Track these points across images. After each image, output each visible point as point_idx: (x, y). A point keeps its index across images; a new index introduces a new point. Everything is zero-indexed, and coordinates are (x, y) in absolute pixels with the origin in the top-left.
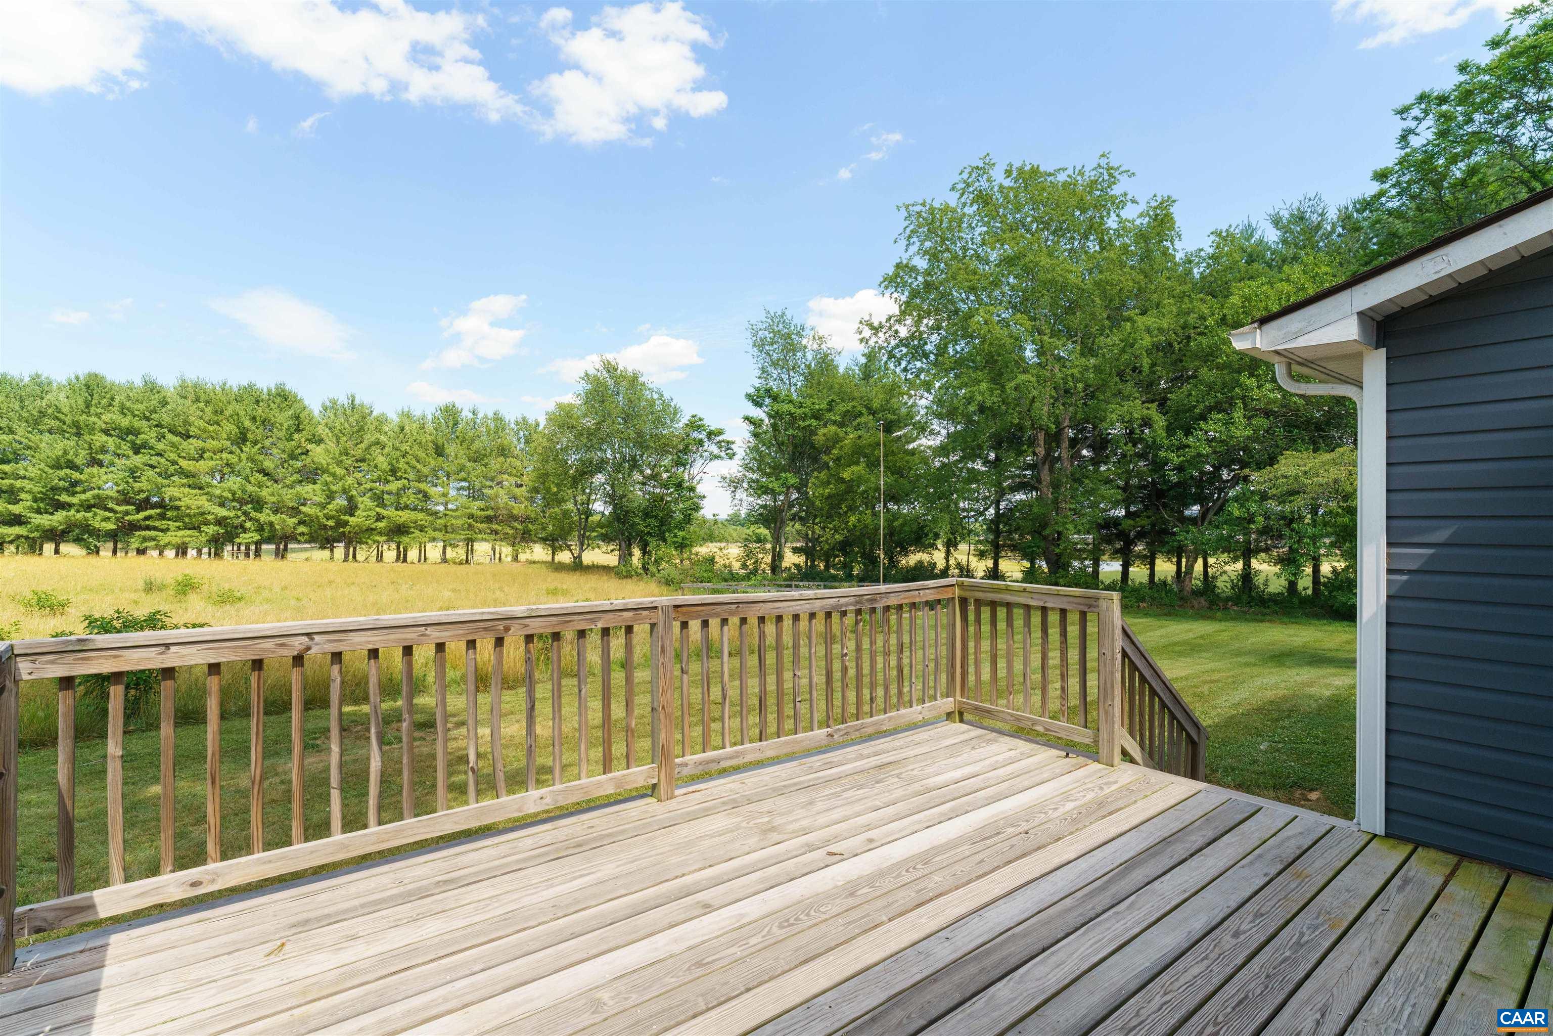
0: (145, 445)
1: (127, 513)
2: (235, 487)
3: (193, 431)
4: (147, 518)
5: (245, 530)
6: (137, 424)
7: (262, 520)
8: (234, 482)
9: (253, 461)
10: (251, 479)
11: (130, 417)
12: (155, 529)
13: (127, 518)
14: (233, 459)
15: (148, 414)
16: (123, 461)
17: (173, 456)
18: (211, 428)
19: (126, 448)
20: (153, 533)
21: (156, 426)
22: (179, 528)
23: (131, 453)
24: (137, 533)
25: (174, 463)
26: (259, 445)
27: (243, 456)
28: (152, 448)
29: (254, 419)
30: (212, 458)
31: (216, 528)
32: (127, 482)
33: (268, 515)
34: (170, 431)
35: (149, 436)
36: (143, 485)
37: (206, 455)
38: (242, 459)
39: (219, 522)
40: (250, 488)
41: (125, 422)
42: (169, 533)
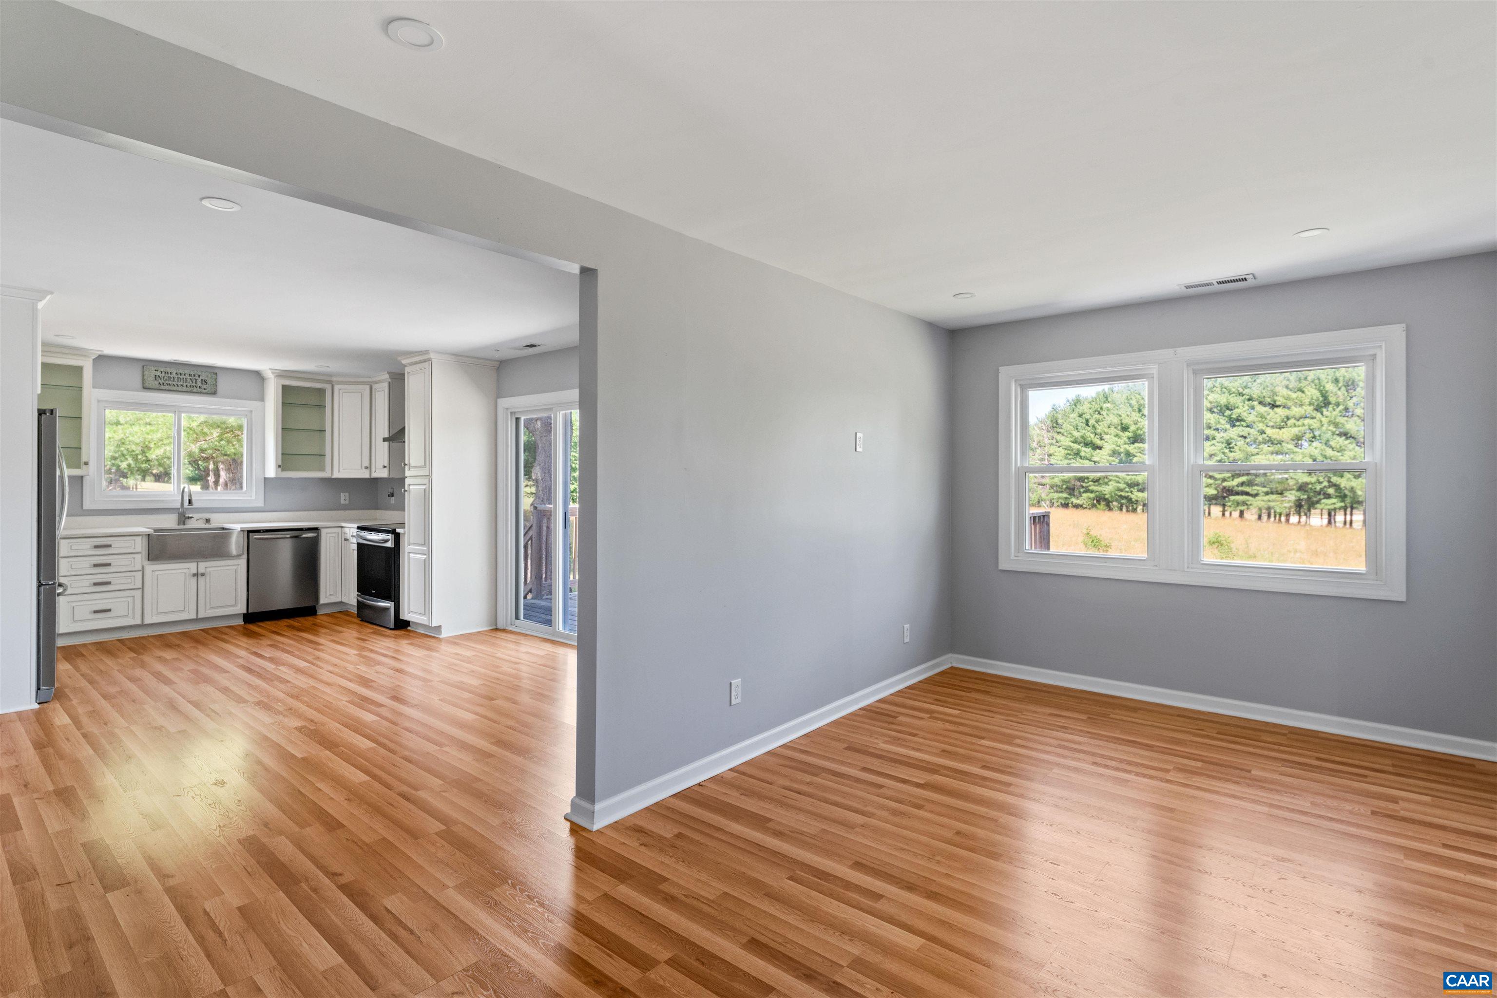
0: (1239, 419)
1: (1224, 480)
2: (1316, 453)
3: (1280, 400)
4: (1242, 484)
5: (1328, 496)
6: (1234, 400)
7: (1342, 486)
8: (1316, 449)
9: (1336, 425)
10: (1332, 443)
11: (1227, 394)
12: (1247, 494)
13: (1225, 484)
14: (1314, 424)
15: (1241, 390)
16: (1222, 434)
17: (1261, 426)
18: (1294, 395)
19: (1223, 423)
20: (1244, 498)
21: (1249, 400)
22: (1267, 494)
23: (1228, 426)
24: (1232, 498)
25: (1263, 432)
26: (1341, 407)
27: (1324, 420)
28: (1242, 420)
29: (1336, 381)
30: (1295, 426)
31: (1298, 494)
32: (1223, 453)
33: (1349, 479)
34: (1260, 403)
35: (1242, 410)
36: (1237, 455)
37: (1290, 422)
38: (1322, 422)
39: (1302, 488)
40: (1329, 452)
41: (1223, 400)
42: (1258, 498)
